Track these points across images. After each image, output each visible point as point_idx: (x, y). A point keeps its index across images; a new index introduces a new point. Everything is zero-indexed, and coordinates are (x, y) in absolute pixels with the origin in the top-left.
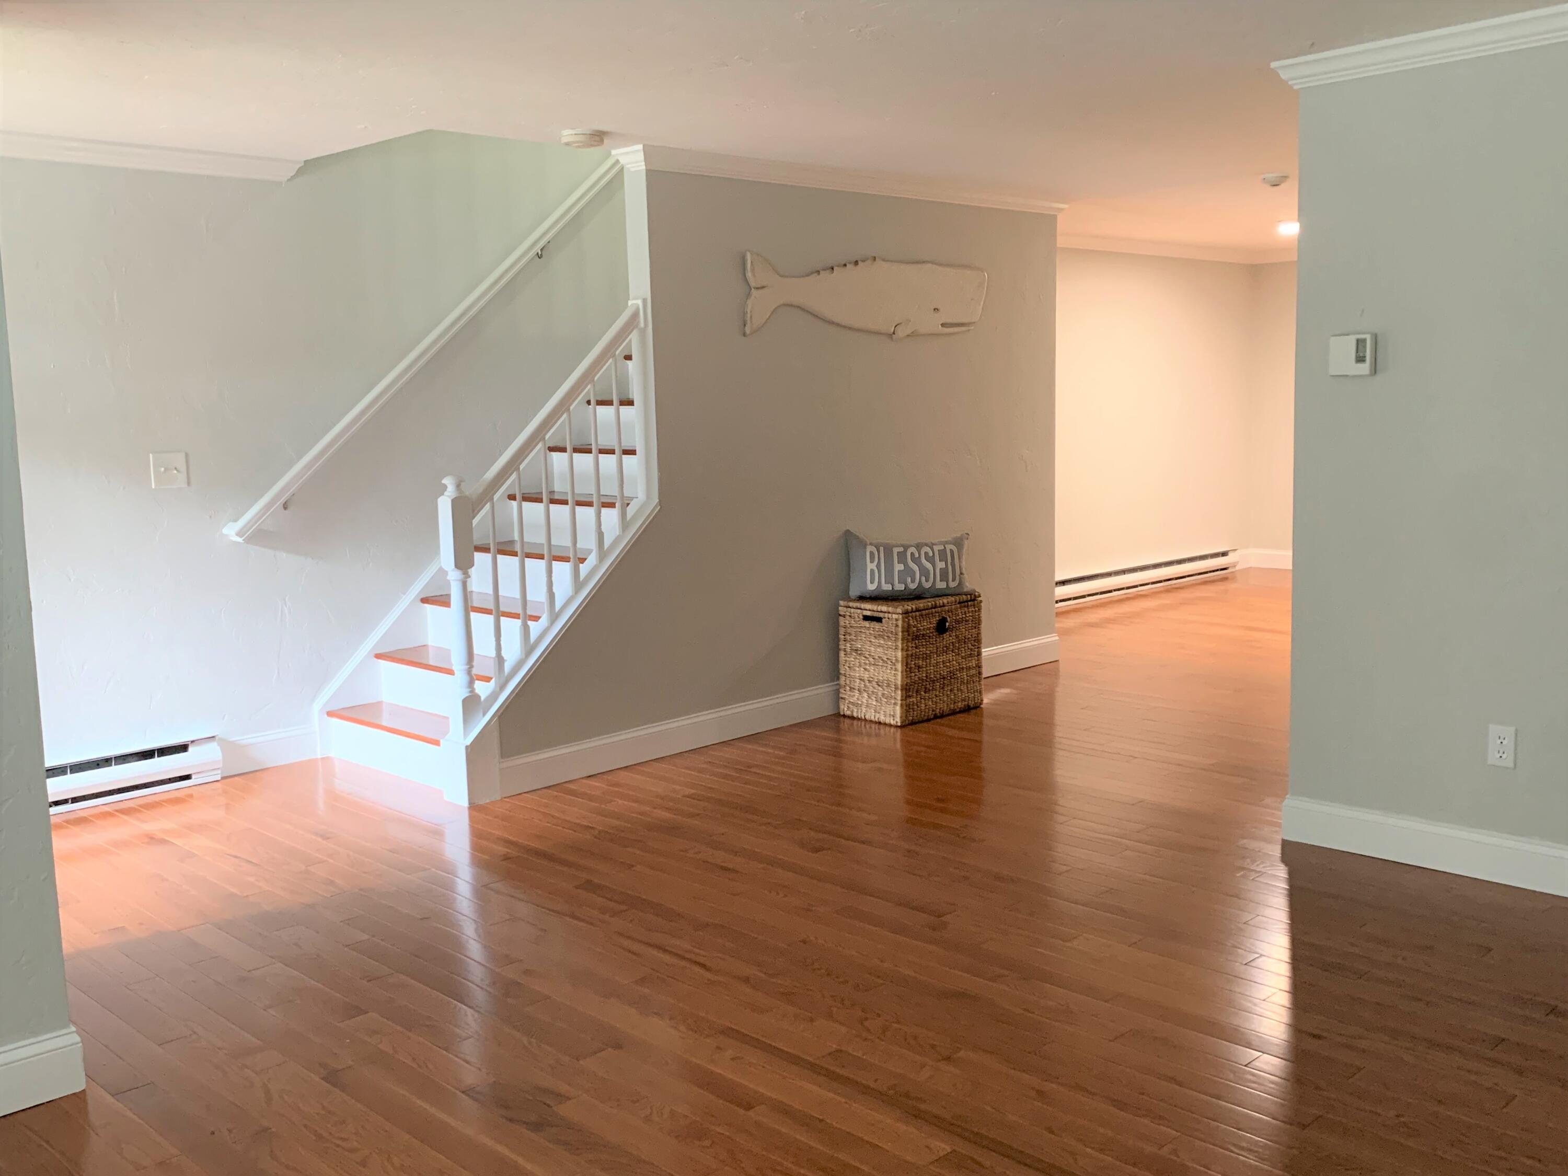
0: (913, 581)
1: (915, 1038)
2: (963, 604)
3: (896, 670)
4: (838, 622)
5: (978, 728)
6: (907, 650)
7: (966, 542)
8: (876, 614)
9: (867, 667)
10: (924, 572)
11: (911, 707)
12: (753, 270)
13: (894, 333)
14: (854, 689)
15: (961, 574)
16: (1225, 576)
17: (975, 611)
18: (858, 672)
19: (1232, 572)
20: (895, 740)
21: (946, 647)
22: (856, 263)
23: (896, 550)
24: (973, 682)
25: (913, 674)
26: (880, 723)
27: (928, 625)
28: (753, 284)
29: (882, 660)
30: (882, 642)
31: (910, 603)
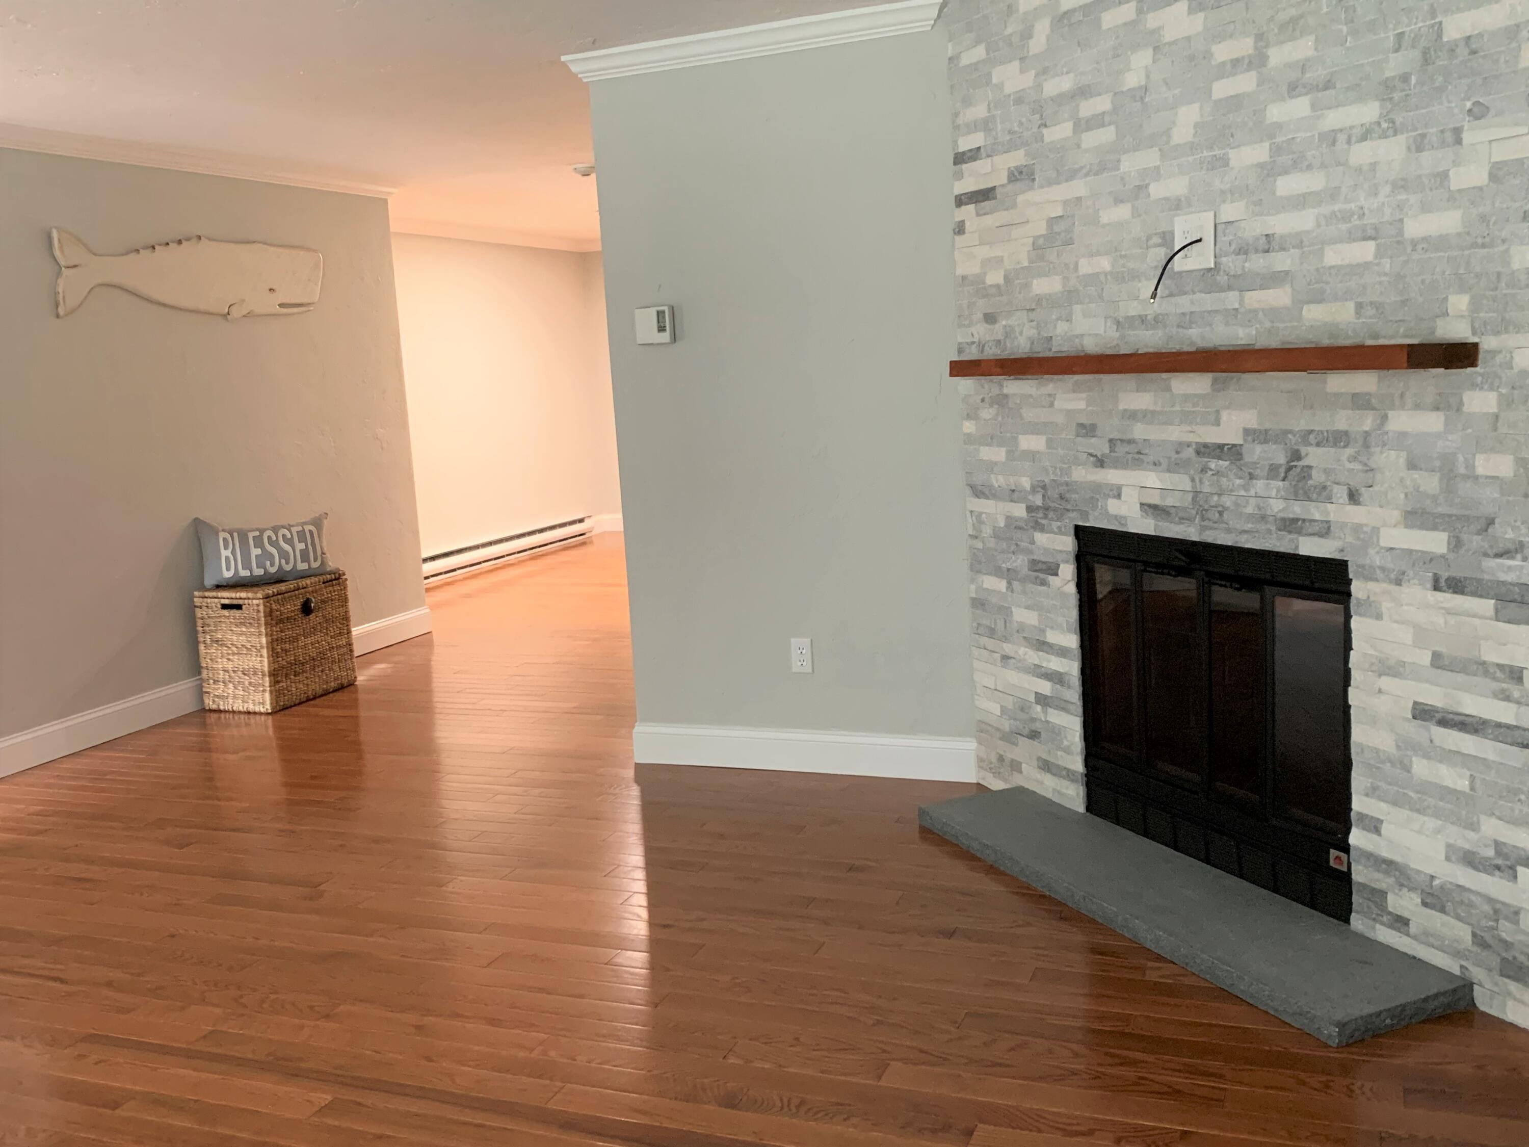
0: (272, 565)
1: (293, 1004)
2: (327, 584)
3: (261, 656)
4: (194, 612)
5: (354, 704)
6: (271, 635)
7: (325, 522)
8: (235, 602)
9: (231, 657)
10: (284, 555)
11: (282, 692)
12: (61, 248)
13: (228, 314)
14: (218, 681)
15: (323, 553)
16: (583, 541)
17: (341, 590)
18: (221, 664)
19: (589, 538)
20: (267, 727)
21: (313, 628)
22: (180, 242)
23: (251, 535)
24: (345, 660)
25: (280, 659)
26: (249, 713)
27: (293, 607)
28: (62, 262)
29: (246, 648)
30: (244, 629)
31: (271, 588)
